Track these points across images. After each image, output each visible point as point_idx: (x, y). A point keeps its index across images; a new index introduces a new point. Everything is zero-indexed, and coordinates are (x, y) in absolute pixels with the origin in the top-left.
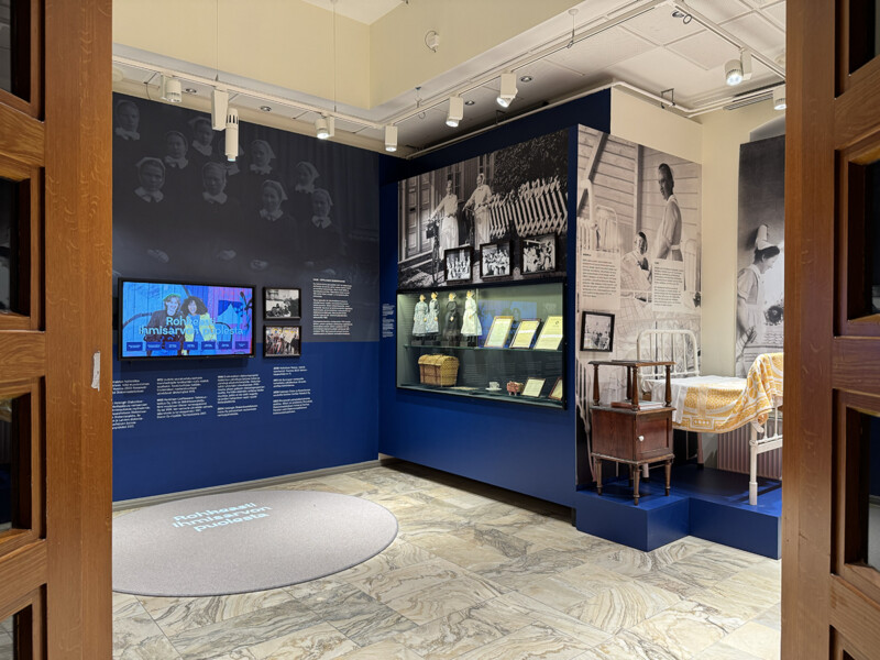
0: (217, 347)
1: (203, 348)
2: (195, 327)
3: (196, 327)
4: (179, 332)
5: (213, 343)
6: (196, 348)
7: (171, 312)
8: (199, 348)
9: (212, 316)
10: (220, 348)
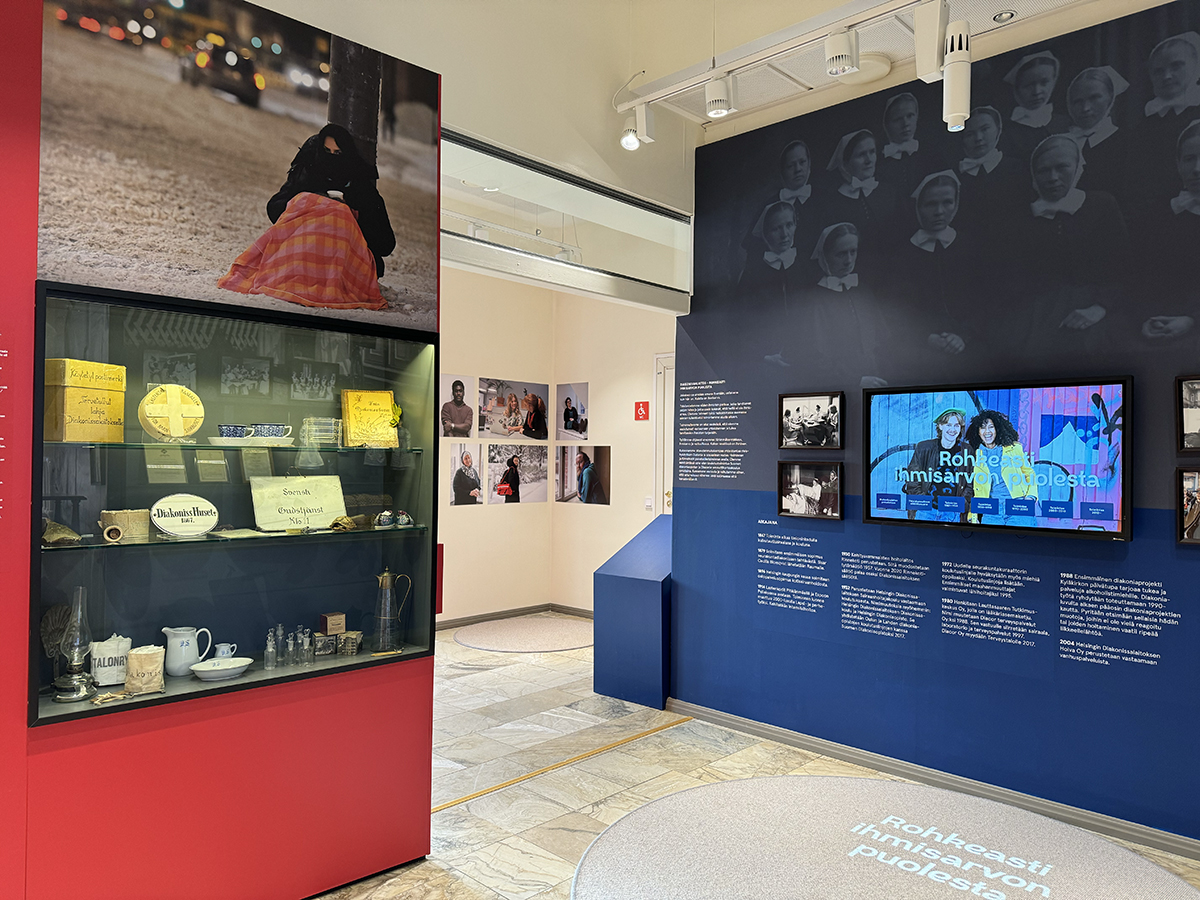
0: (1038, 511)
1: (1010, 512)
2: (992, 469)
3: (996, 470)
4: (962, 478)
5: (1031, 504)
6: (995, 511)
7: (948, 442)
8: (1002, 512)
9: (1028, 449)
10: (1046, 514)
